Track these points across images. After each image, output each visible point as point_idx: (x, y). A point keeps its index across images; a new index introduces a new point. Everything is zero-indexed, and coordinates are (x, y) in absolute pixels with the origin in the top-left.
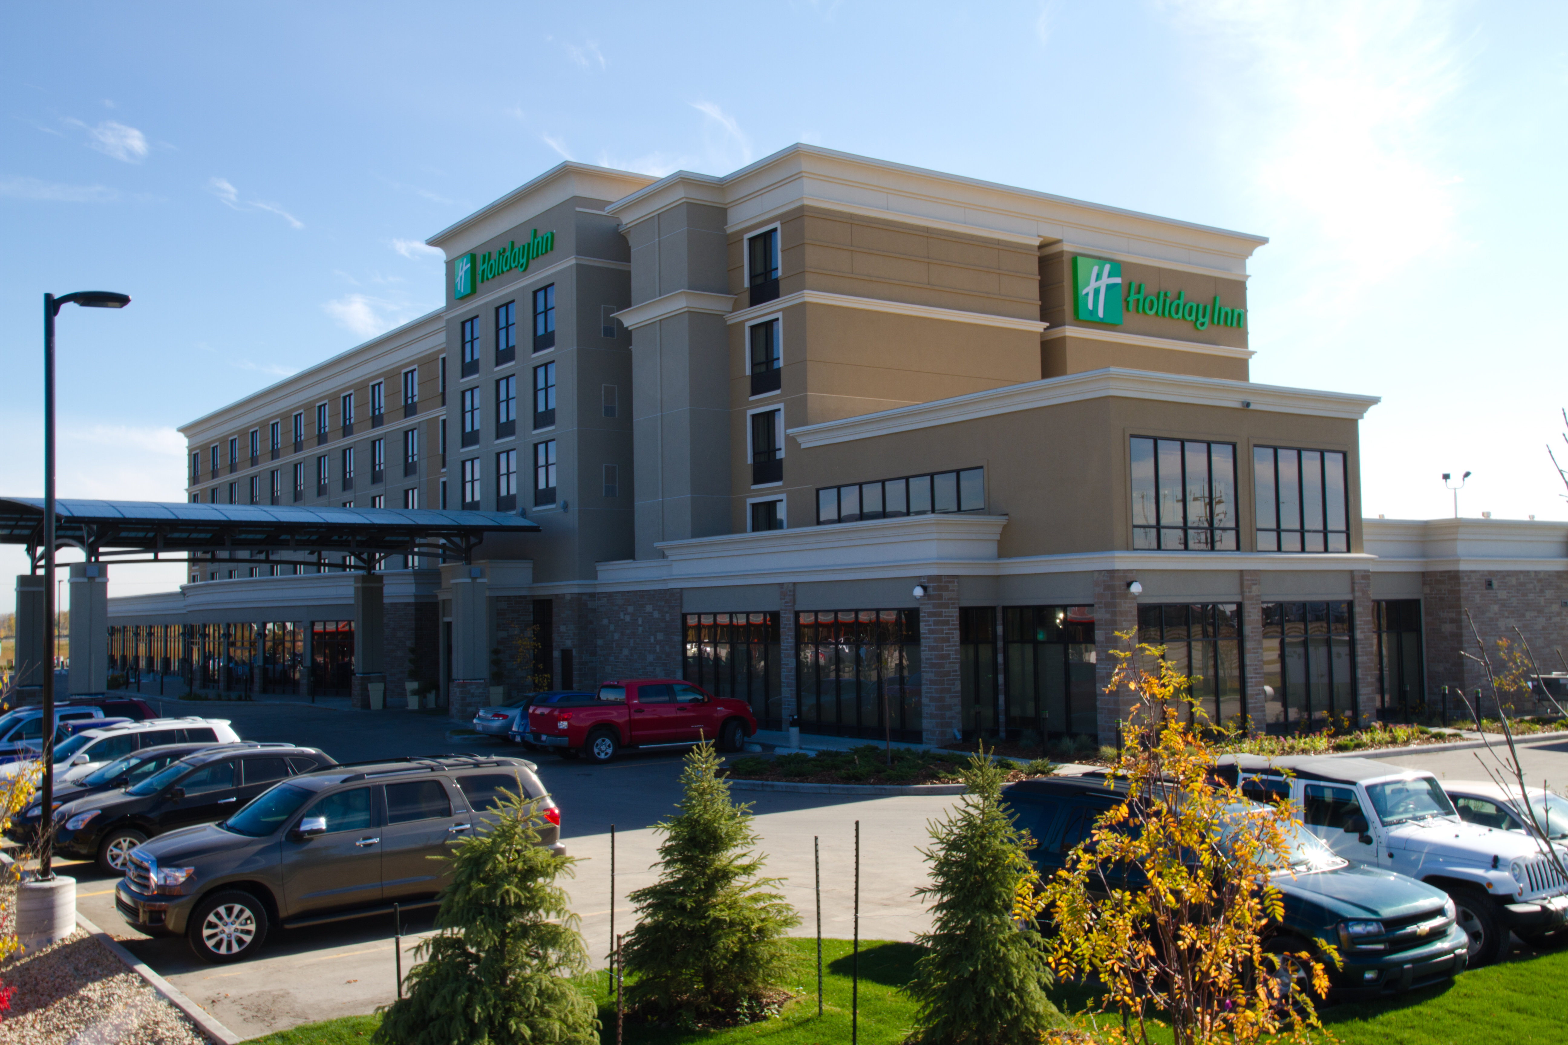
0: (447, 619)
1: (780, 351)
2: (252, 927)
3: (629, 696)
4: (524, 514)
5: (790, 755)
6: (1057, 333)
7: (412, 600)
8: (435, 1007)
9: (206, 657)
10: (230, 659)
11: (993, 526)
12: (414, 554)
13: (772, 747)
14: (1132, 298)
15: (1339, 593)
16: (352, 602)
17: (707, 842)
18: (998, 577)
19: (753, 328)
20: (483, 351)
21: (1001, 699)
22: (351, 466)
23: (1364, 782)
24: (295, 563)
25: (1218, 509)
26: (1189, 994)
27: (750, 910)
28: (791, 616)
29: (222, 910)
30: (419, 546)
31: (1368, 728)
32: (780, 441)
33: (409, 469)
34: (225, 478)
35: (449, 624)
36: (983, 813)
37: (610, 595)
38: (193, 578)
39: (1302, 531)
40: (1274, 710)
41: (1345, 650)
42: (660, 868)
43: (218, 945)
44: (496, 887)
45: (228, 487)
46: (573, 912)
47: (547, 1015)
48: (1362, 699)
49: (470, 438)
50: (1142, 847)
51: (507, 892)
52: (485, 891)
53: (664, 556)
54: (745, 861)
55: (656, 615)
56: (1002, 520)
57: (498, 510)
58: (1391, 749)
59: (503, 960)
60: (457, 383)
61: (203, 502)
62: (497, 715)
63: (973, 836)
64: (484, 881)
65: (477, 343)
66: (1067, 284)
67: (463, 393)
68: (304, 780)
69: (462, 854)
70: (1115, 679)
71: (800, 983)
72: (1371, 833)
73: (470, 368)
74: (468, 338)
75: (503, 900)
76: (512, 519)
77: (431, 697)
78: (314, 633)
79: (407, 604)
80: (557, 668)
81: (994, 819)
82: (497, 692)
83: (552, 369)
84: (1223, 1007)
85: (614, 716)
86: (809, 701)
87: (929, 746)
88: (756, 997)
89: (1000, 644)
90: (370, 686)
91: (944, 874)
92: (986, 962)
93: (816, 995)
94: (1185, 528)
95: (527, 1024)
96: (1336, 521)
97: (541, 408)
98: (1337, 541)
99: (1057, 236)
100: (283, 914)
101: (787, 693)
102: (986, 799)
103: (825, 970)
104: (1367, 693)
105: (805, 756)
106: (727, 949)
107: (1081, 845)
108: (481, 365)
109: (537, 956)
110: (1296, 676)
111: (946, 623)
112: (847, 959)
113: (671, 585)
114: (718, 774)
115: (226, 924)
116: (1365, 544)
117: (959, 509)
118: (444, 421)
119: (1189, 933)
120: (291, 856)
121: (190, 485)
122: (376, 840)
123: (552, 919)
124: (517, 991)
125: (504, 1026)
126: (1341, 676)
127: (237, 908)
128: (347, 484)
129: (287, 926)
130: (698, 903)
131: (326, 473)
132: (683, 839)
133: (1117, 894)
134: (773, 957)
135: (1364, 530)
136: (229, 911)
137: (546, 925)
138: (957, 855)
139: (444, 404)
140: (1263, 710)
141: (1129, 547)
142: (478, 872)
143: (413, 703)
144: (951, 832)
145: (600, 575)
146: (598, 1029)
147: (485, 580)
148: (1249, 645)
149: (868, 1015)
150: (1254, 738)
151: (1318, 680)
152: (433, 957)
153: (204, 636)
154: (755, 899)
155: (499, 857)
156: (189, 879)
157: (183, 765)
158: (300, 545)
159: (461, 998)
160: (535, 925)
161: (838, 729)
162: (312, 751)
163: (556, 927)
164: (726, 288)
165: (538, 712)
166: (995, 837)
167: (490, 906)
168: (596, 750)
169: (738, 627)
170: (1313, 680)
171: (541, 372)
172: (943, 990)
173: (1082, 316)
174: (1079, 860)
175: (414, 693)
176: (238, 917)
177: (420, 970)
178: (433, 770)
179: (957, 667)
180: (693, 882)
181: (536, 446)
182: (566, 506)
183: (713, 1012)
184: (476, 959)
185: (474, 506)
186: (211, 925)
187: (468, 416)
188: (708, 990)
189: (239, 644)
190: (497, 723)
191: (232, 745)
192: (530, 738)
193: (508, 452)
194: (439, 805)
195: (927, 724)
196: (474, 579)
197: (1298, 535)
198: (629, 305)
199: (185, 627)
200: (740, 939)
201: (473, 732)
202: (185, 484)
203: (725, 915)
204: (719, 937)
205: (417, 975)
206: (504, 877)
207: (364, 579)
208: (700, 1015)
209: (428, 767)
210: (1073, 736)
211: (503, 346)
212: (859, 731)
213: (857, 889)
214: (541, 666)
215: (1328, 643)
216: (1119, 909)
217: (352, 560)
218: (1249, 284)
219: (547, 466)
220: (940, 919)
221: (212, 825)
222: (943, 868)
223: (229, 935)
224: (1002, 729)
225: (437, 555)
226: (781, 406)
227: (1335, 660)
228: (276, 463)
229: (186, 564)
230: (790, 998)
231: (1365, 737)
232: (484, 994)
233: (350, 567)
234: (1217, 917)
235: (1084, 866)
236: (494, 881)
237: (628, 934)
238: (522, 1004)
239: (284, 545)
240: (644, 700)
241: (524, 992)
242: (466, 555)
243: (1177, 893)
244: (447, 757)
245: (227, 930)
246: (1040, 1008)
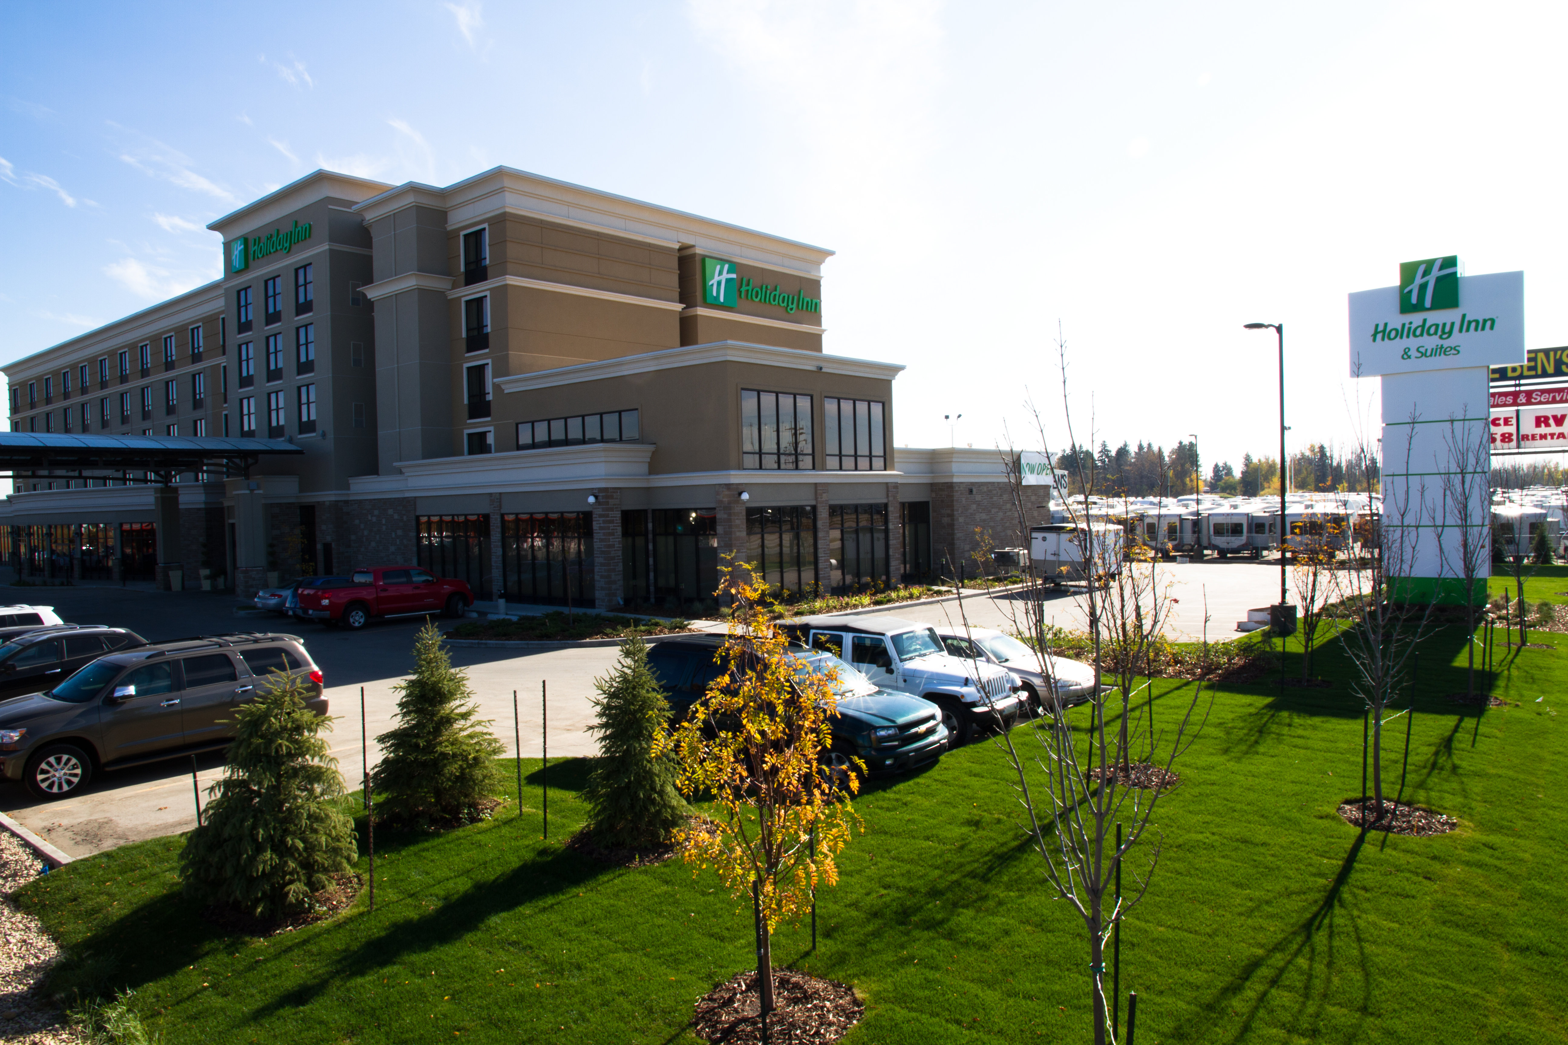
0: (231, 521)
1: (488, 320)
2: (79, 771)
3: (376, 579)
4: (291, 441)
5: (498, 620)
6: (691, 312)
7: (203, 506)
8: (227, 831)
9: (32, 550)
10: (53, 552)
11: (644, 452)
12: (203, 472)
13: (485, 614)
14: (743, 289)
15: (879, 498)
16: (153, 507)
17: (434, 697)
18: (648, 489)
19: (467, 302)
20: (254, 313)
21: (652, 575)
22: (149, 401)
23: (889, 634)
24: (105, 479)
25: (801, 438)
26: (771, 797)
27: (467, 745)
28: (499, 517)
29: (52, 759)
30: (207, 465)
31: (896, 589)
32: (489, 388)
33: (197, 404)
34: (42, 409)
35: (233, 525)
36: (634, 671)
37: (360, 502)
38: (17, 489)
39: (856, 456)
40: (836, 575)
41: (882, 536)
42: (399, 717)
43: (51, 786)
44: (272, 742)
45: (45, 416)
46: (332, 756)
47: (315, 831)
48: (892, 569)
49: (247, 381)
50: (739, 701)
51: (280, 745)
52: (263, 746)
53: (401, 473)
54: (463, 710)
55: (396, 517)
56: (652, 448)
57: (270, 437)
58: (909, 602)
59: (280, 794)
60: (235, 338)
61: (24, 431)
62: (273, 595)
63: (627, 688)
64: (262, 737)
65: (250, 308)
66: (698, 277)
67: (240, 346)
68: (116, 657)
69: (244, 717)
70: (721, 586)
71: (506, 793)
72: (893, 667)
73: (245, 327)
74: (243, 303)
75: (277, 751)
76: (280, 444)
77: (221, 581)
78: (123, 532)
79: (199, 509)
80: (320, 557)
81: (642, 675)
82: (273, 577)
83: (311, 329)
84: (792, 803)
85: (365, 594)
86: (513, 578)
87: (600, 610)
88: (473, 805)
89: (650, 536)
90: (171, 573)
91: (607, 716)
92: (637, 774)
93: (517, 801)
94: (778, 454)
95: (300, 839)
96: (878, 450)
97: (303, 359)
98: (878, 462)
99: (692, 243)
100: (103, 760)
101: (496, 573)
102: (635, 661)
103: (523, 782)
104: (897, 566)
105: (509, 620)
106: (451, 774)
107: (699, 701)
108: (254, 325)
109: (306, 789)
110: (851, 554)
111: (612, 522)
112: (540, 772)
113: (407, 495)
114: (441, 648)
115: (56, 770)
116: (896, 465)
117: (621, 439)
118: (225, 367)
119: (770, 760)
120: (107, 716)
121: (12, 414)
122: (177, 701)
123: (316, 762)
124: (292, 816)
125: (283, 842)
126: (880, 553)
127: (65, 757)
128: (146, 415)
129: (108, 769)
130: (429, 742)
131: (128, 406)
132: (416, 696)
133: (723, 734)
134: (485, 777)
135: (896, 455)
136: (59, 760)
137: (312, 767)
138: (615, 703)
139: (224, 354)
140: (829, 578)
141: (740, 467)
142: (257, 732)
143: (206, 585)
144: (612, 686)
145: (352, 487)
146: (355, 838)
147: (261, 492)
148: (820, 534)
149: (554, 813)
150: (823, 598)
151: (865, 556)
152: (224, 795)
153: (30, 535)
154: (471, 736)
155: (273, 720)
156: (23, 737)
157: (13, 645)
158: (108, 465)
159: (248, 823)
160: (304, 767)
161: (535, 599)
162: (122, 630)
163: (320, 768)
164: (447, 271)
165: (306, 592)
166: (643, 688)
167: (267, 756)
168: (352, 620)
169: (459, 523)
170: (861, 556)
171: (302, 332)
172: (606, 795)
173: (709, 301)
174: (697, 711)
175: (207, 578)
176: (66, 764)
177: (214, 804)
178: (221, 646)
179: (620, 553)
180: (424, 727)
181: (299, 388)
182: (324, 435)
183: (443, 818)
184: (258, 794)
185: (251, 434)
186: (44, 772)
187: (244, 364)
188: (438, 801)
189: (60, 541)
190: (273, 601)
191: (55, 628)
192: (300, 612)
193: (277, 393)
194: (227, 671)
195: (598, 594)
196: (252, 490)
197: (853, 459)
198: (372, 282)
199: (12, 527)
200: (461, 766)
201: (254, 607)
202: (7, 413)
203: (449, 750)
204: (445, 765)
205: (212, 808)
206: (278, 734)
207: (162, 490)
208: (433, 821)
209: (217, 644)
210: (701, 600)
211: (271, 310)
212: (549, 600)
213: (545, 719)
214: (307, 557)
215: (871, 531)
216: (724, 744)
217: (151, 476)
218: (822, 283)
219: (308, 403)
220: (604, 746)
221: (40, 694)
222: (606, 711)
223: (60, 779)
224: (652, 596)
225: (222, 473)
226: (489, 361)
227: (876, 542)
228: (86, 398)
229: (11, 480)
230: (499, 804)
231: (894, 595)
232: (266, 820)
233: (151, 481)
234: (789, 747)
235: (701, 716)
236: (270, 737)
237: (376, 766)
238: (296, 825)
239: (93, 465)
240: (388, 581)
241: (297, 816)
242: (245, 473)
243: (763, 733)
244: (231, 635)
245: (57, 774)
246: (674, 803)
